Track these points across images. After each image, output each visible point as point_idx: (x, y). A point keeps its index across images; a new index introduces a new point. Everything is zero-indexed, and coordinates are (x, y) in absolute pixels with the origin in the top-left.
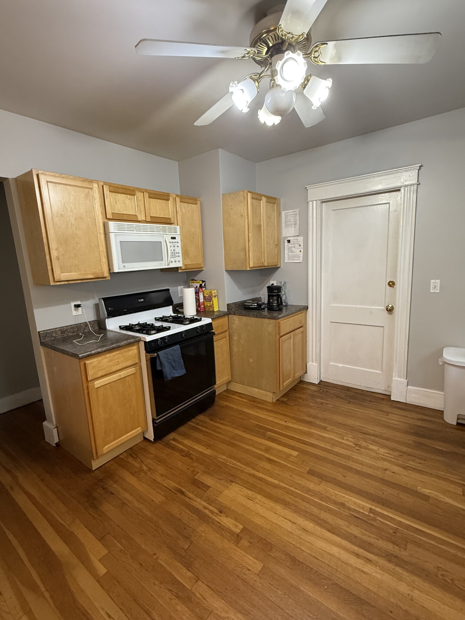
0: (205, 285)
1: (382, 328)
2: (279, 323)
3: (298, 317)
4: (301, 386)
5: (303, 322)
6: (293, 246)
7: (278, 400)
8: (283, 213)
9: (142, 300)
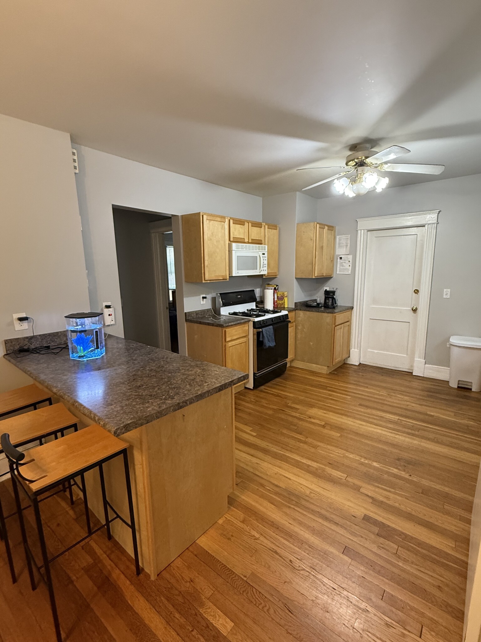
0: (278, 288)
1: (408, 323)
2: (335, 316)
3: (347, 314)
4: (345, 366)
5: (350, 318)
6: (344, 261)
7: (330, 373)
8: (338, 237)
9: (239, 296)
